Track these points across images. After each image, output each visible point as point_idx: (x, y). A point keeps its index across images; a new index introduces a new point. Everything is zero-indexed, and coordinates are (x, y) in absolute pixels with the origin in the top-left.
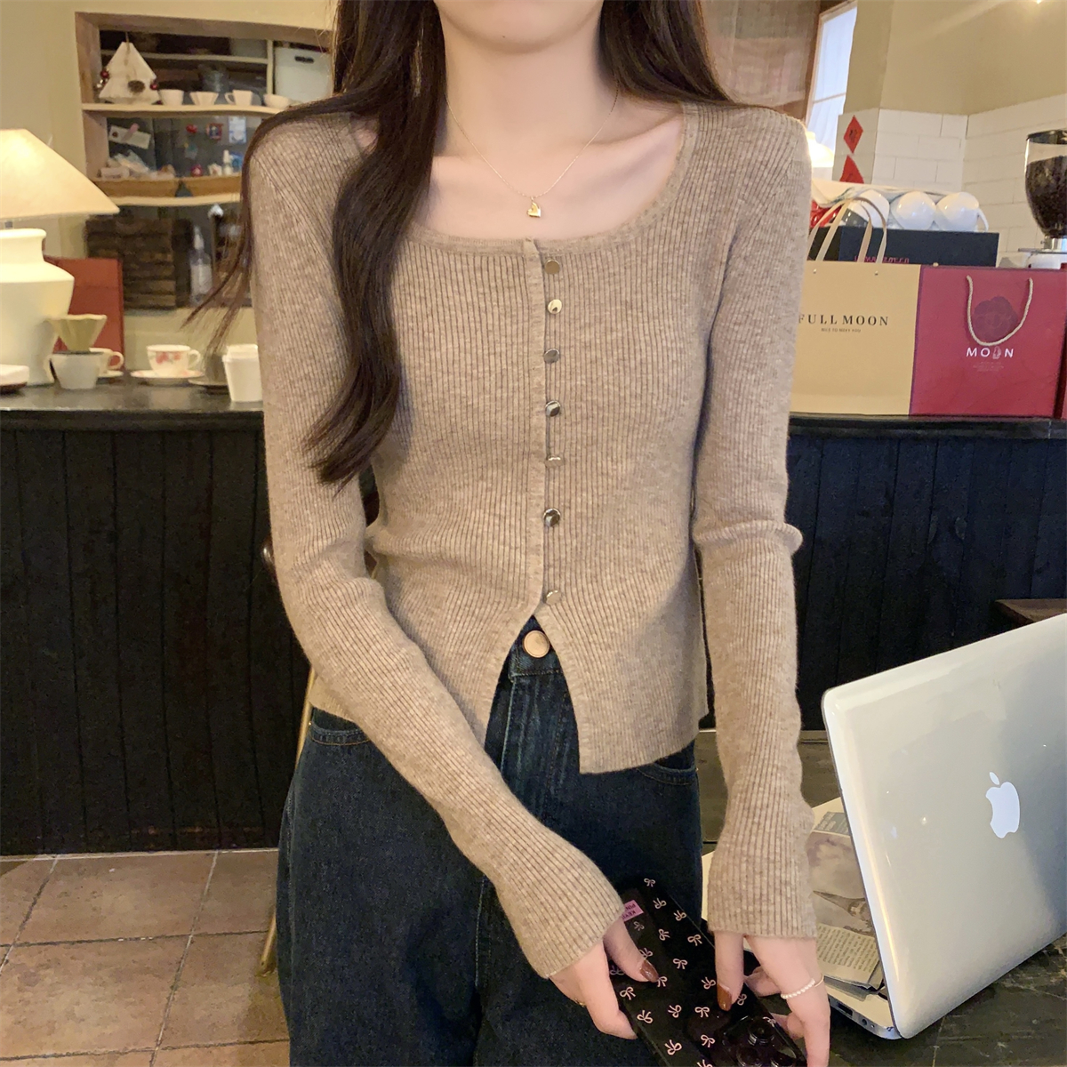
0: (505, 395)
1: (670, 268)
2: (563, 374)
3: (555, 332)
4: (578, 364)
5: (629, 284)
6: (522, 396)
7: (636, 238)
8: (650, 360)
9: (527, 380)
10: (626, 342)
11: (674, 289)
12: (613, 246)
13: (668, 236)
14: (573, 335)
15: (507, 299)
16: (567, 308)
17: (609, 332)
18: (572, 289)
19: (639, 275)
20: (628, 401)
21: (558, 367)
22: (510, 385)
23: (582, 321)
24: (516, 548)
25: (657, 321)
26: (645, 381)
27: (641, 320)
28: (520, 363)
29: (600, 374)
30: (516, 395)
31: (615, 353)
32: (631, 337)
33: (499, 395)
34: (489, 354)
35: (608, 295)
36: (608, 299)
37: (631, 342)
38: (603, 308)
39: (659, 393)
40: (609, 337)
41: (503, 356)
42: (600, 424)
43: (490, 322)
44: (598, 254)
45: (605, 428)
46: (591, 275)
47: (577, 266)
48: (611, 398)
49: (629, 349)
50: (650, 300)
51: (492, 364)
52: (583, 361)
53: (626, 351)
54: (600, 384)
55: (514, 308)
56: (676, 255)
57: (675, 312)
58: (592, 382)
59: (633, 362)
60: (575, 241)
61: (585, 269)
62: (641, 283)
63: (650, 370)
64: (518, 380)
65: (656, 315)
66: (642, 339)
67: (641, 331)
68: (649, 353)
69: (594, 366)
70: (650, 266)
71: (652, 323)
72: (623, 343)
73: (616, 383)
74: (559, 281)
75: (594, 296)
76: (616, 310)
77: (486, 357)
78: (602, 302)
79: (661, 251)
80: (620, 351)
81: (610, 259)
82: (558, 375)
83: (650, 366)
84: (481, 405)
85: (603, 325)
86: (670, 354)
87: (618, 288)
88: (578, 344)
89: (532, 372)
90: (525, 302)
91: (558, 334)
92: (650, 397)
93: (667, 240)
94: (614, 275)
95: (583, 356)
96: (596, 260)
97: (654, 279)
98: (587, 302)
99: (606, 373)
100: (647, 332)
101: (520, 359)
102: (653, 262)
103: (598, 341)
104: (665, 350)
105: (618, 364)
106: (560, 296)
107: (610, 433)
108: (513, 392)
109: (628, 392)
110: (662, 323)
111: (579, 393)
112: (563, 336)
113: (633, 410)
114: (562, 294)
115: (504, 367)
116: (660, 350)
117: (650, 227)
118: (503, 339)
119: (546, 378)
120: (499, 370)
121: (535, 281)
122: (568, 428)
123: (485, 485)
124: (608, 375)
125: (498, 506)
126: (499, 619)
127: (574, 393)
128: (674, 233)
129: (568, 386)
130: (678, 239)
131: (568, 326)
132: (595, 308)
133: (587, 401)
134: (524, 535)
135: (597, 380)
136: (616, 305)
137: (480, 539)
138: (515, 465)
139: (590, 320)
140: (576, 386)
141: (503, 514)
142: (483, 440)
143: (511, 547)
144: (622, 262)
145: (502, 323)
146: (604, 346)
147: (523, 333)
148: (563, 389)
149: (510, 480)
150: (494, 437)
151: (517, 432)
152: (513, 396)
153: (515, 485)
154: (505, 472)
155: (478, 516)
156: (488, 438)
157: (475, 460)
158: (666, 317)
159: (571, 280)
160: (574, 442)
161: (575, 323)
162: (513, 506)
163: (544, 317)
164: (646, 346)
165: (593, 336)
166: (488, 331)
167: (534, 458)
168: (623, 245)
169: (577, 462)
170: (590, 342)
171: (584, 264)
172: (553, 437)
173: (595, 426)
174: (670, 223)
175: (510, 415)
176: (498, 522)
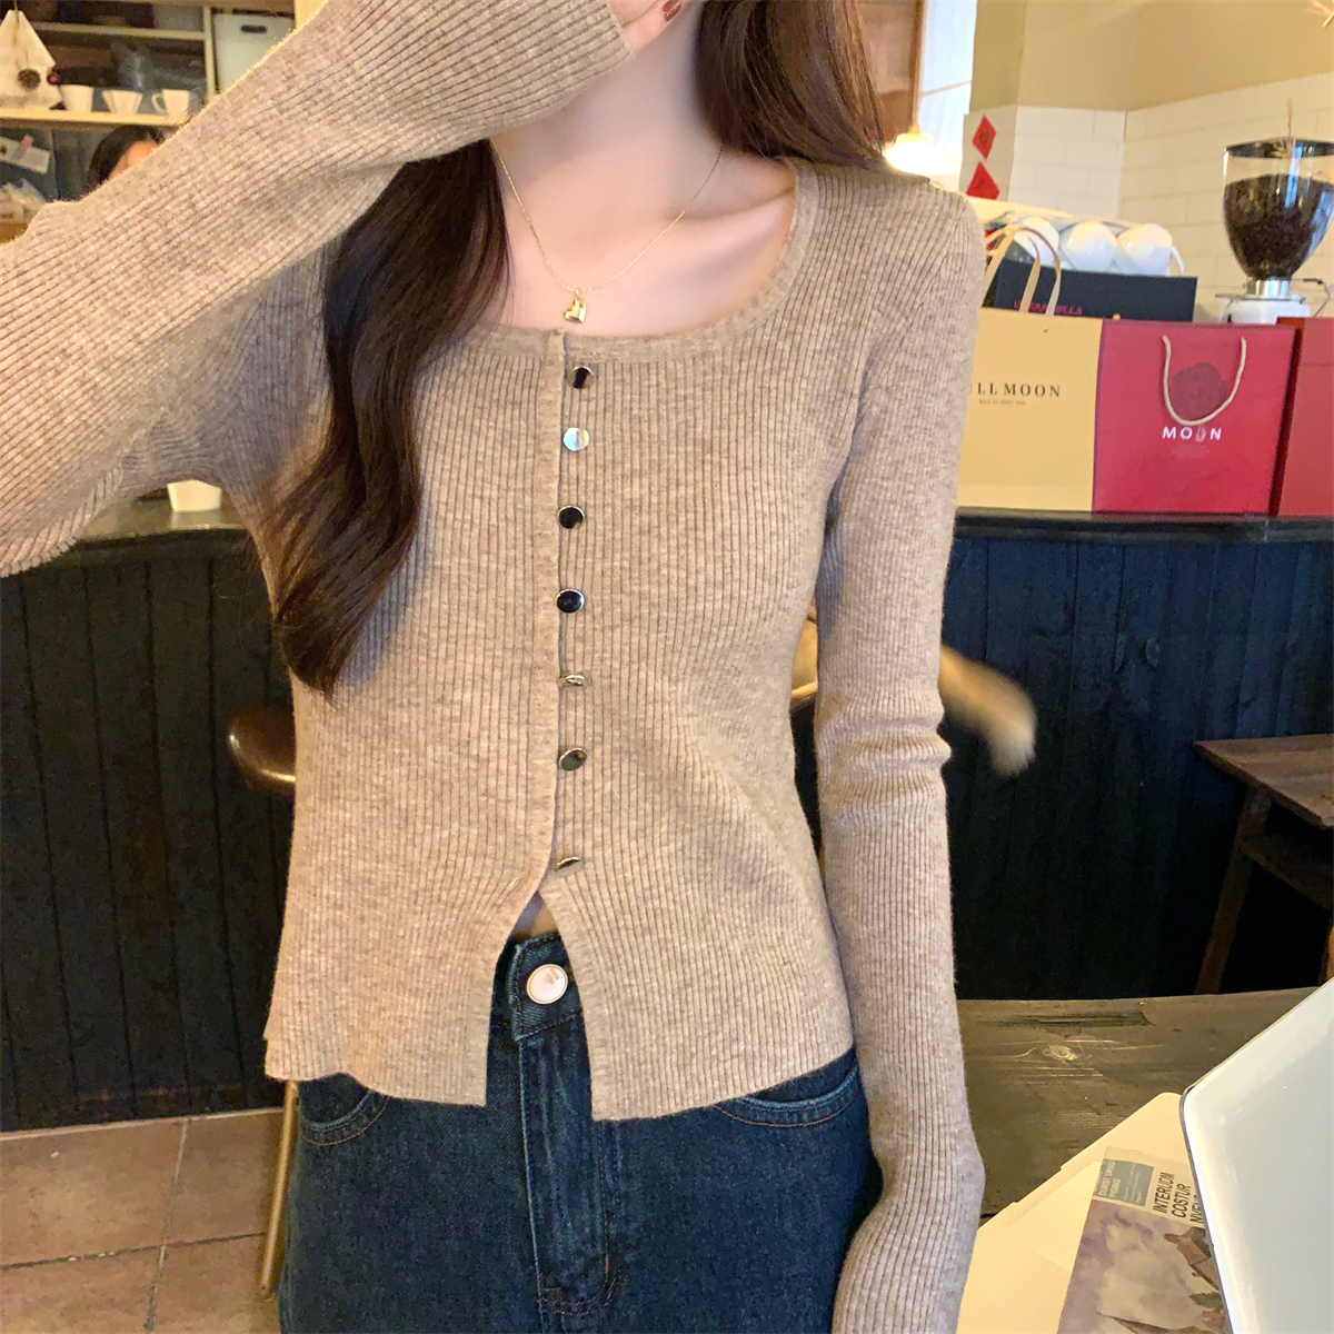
0: (493, 566)
1: (773, 394)
2: (590, 548)
3: (578, 479)
4: (618, 535)
5: (709, 414)
6: (520, 575)
7: (723, 348)
8: (736, 531)
9: (529, 551)
10: (700, 501)
11: (779, 426)
12: (688, 356)
13: (771, 349)
14: (609, 486)
16: (600, 444)
17: (673, 486)
18: (609, 415)
20: (701, 592)
21: (582, 536)
22: (503, 553)
23: (627, 466)
24: (507, 801)
25: (749, 473)
26: (727, 561)
27: (725, 471)
28: (520, 520)
29: (654, 551)
30: (512, 571)
31: (682, 519)
32: (708, 496)
33: (484, 565)
34: (474, 497)
35: (673, 427)
36: (672, 435)
38: (664, 448)
40: (673, 494)
42: (654, 627)
43: (481, 449)
44: (662, 363)
45: (662, 635)
46: (645, 397)
47: (623, 381)
48: (673, 588)
49: (705, 513)
50: (741, 440)
52: (627, 529)
53: (700, 516)
54: (655, 565)
55: (515, 435)
57: (778, 461)
58: (640, 563)
60: (625, 342)
61: (635, 386)
64: (515, 548)
65: (749, 464)
66: (726, 499)
67: (725, 487)
68: (736, 521)
69: (645, 538)
70: (742, 389)
71: (742, 476)
72: (695, 505)
73: (683, 565)
74: (589, 401)
75: (649, 429)
76: (686, 452)
78: (664, 438)
80: (691, 516)
81: (681, 375)
82: (581, 549)
85: (664, 474)
87: (690, 418)
88: (618, 502)
89: (538, 541)
90: (532, 427)
91: (582, 484)
92: (736, 586)
94: (685, 398)
95: (627, 521)
96: (657, 374)
97: (749, 409)
98: (636, 436)
99: (665, 550)
100: (734, 490)
101: (519, 515)
102: (747, 385)
103: (655, 500)
104: (759, 516)
105: (687, 536)
106: (587, 424)
107: (670, 642)
108: (506, 564)
109: (701, 578)
110: (757, 478)
111: (617, 579)
112: (591, 486)
114: (591, 420)
115: (494, 521)
117: (746, 335)
118: (496, 478)
119: (560, 552)
121: (549, 397)
122: (598, 634)
123: (447, 712)
124: (668, 552)
125: (474, 744)
126: (483, 902)
127: (607, 581)
128: (780, 344)
129: (598, 568)
130: (786, 355)
131: (600, 471)
132: (650, 447)
133: (631, 593)
134: (522, 782)
135: (649, 560)
136: (686, 444)
137: (446, 788)
138: (506, 684)
139: (641, 465)
140: (612, 568)
141: (484, 755)
142: (453, 632)
143: (498, 800)
144: (700, 380)
145: (497, 455)
146: (663, 507)
147: (524, 473)
148: (588, 572)
149: (495, 707)
150: (471, 631)
151: (510, 630)
152: (505, 572)
153: (505, 714)
154: (487, 694)
155: (438, 754)
156: (462, 631)
157: (432, 668)
158: (764, 468)
159: (609, 402)
160: (607, 655)
161: (613, 468)
162: (504, 745)
163: (558, 452)
164: (731, 509)
165: (645, 490)
166: (476, 461)
167: (540, 675)
168: (703, 355)
169: (611, 686)
170: (641, 499)
171: (636, 379)
172: (570, 645)
173: (645, 632)
174: (776, 333)
175: (501, 600)
176: (473, 765)
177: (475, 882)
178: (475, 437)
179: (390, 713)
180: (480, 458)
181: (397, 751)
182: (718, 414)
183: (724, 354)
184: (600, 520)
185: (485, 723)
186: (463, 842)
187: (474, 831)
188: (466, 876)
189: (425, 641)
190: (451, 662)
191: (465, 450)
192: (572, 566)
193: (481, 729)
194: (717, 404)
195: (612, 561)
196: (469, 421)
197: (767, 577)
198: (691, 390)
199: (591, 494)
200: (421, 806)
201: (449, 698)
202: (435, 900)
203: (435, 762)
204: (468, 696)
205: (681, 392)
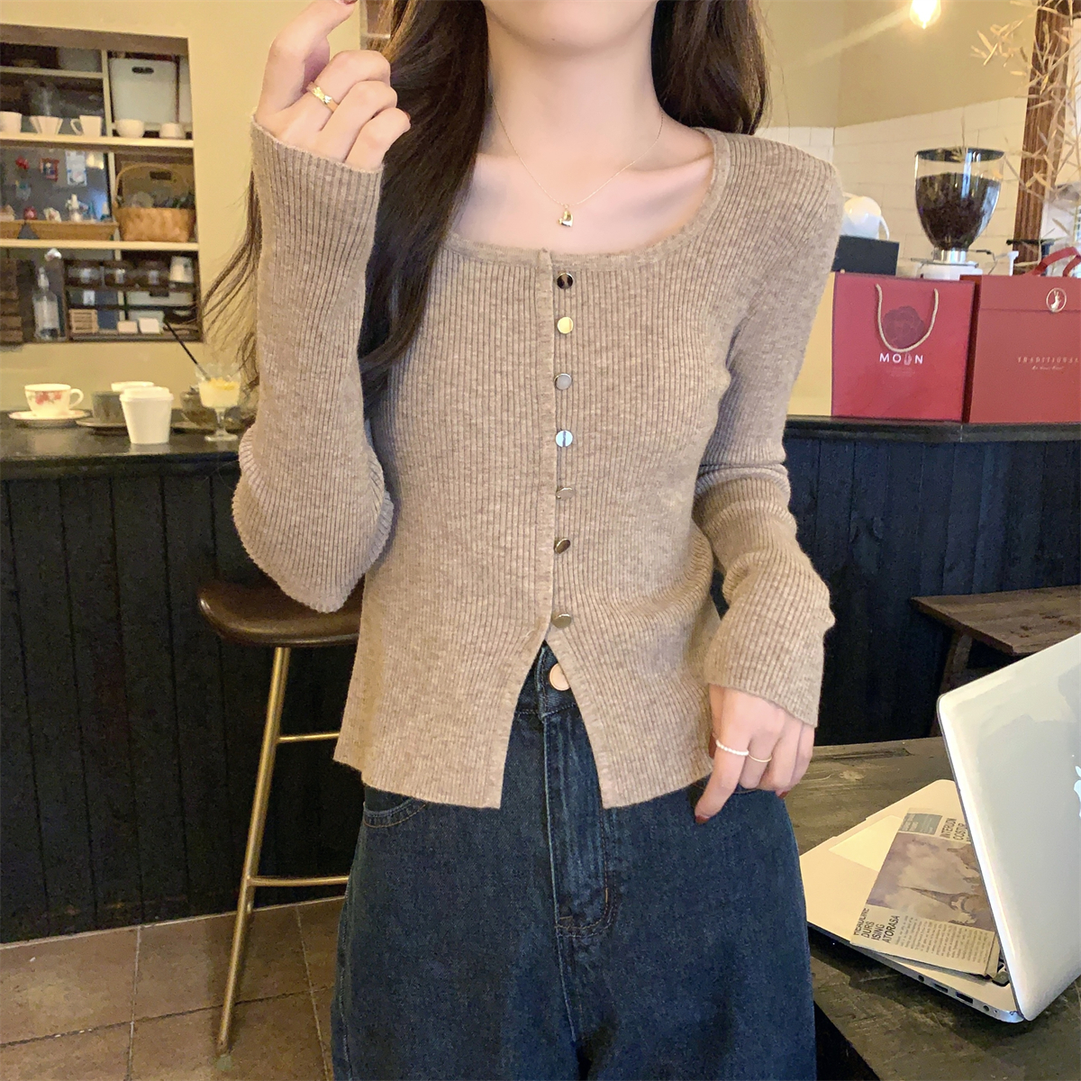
1: (691, 294)
2: (574, 401)
3: (567, 354)
4: (593, 392)
5: (650, 308)
6: (530, 424)
7: (660, 262)
8: (667, 387)
9: (535, 407)
10: (645, 367)
12: (636, 266)
14: (588, 359)
15: (516, 313)
16: (580, 329)
17: (628, 358)
18: (585, 308)
19: (661, 299)
20: (643, 430)
21: (570, 393)
22: (518, 410)
23: (598, 344)
24: (523, 577)
25: (676, 348)
26: (661, 408)
27: (661, 347)
28: (528, 387)
29: (616, 402)
30: (524, 422)
31: (634, 380)
32: (650, 363)
33: (505, 419)
34: (495, 372)
35: (627, 316)
36: (627, 322)
37: (651, 369)
38: (621, 332)
39: (673, 420)
40: (628, 363)
41: (510, 377)
42: (614, 454)
43: (498, 336)
44: (619, 272)
45: (619, 459)
46: (609, 296)
47: (593, 284)
48: (627, 427)
49: (648, 375)
51: (498, 383)
53: (645, 377)
54: (616, 412)
55: (522, 324)
56: (699, 283)
59: (651, 389)
60: (594, 257)
61: (602, 287)
62: (663, 308)
63: (667, 397)
64: (526, 406)
65: (676, 342)
66: (661, 365)
67: (661, 358)
68: (667, 380)
69: (611, 394)
70: (672, 291)
71: (672, 350)
72: (642, 370)
73: (633, 411)
74: (571, 298)
75: (612, 318)
76: (636, 335)
77: (492, 375)
78: (621, 325)
79: (684, 277)
80: (639, 377)
81: (631, 280)
82: (570, 403)
83: (667, 393)
84: (486, 426)
85: (622, 350)
86: (687, 382)
87: (638, 311)
88: (593, 370)
89: (542, 399)
90: (534, 317)
91: (569, 357)
93: (691, 267)
95: (599, 382)
98: (603, 323)
99: (623, 402)
100: (667, 359)
101: (528, 382)
102: (676, 287)
103: (616, 367)
104: (683, 377)
105: (636, 392)
106: (571, 313)
107: (623, 464)
108: (520, 417)
109: (644, 420)
110: (681, 350)
111: (593, 422)
112: (576, 359)
113: (648, 438)
114: (574, 311)
115: (511, 388)
116: (678, 377)
117: (676, 252)
118: (510, 357)
119: (557, 406)
120: (505, 390)
121: (545, 295)
122: (581, 460)
123: (485, 518)
124: (625, 403)
125: (502, 538)
126: (510, 650)
127: (587, 423)
128: (699, 261)
129: (581, 415)
130: (703, 268)
131: (581, 348)
132: (612, 331)
133: (602, 431)
134: (533, 563)
135: (613, 408)
136: (636, 329)
137: (485, 570)
138: (523, 498)
139: (607, 344)
140: (590, 415)
141: (509, 545)
142: (486, 466)
143: (518, 577)
144: (644, 284)
145: (510, 339)
146: (622, 372)
147: (530, 352)
148: (575, 419)
149: (516, 513)
150: (499, 464)
151: (525, 462)
152: (520, 422)
153: (522, 518)
154: (510, 505)
155: (480, 548)
156: (492, 464)
157: (474, 490)
158: (685, 344)
159: (585, 299)
160: (586, 474)
161: (589, 346)
162: (521, 538)
163: (553, 336)
164: (665, 373)
165: (610, 361)
166: (495, 346)
167: (544, 490)
168: (646, 266)
169: (587, 493)
170: (607, 368)
171: (602, 283)
172: (563, 468)
173: (608, 457)
174: (696, 252)
175: (518, 442)
176: (502, 554)
177: (504, 636)
178: (493, 327)
179: (449, 522)
180: (498, 343)
181: (455, 547)
182: (656, 308)
183: (660, 265)
184: (581, 383)
185: (509, 524)
186: (496, 608)
187: (503, 601)
188: (499, 632)
189: (468, 472)
190: (486, 485)
191: (487, 338)
192: (564, 415)
193: (507, 528)
194: (656, 301)
195: (590, 410)
196: (487, 317)
197: (685, 420)
198: (639, 291)
199: (575, 365)
200: (470, 584)
201: (486, 509)
202: (477, 650)
203: (478, 554)
204: (498, 507)
205: (632, 292)
